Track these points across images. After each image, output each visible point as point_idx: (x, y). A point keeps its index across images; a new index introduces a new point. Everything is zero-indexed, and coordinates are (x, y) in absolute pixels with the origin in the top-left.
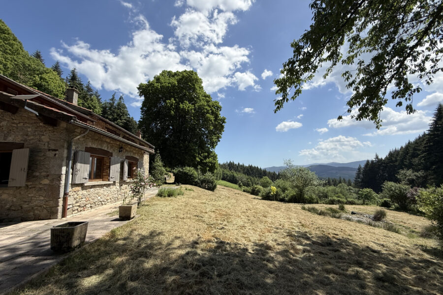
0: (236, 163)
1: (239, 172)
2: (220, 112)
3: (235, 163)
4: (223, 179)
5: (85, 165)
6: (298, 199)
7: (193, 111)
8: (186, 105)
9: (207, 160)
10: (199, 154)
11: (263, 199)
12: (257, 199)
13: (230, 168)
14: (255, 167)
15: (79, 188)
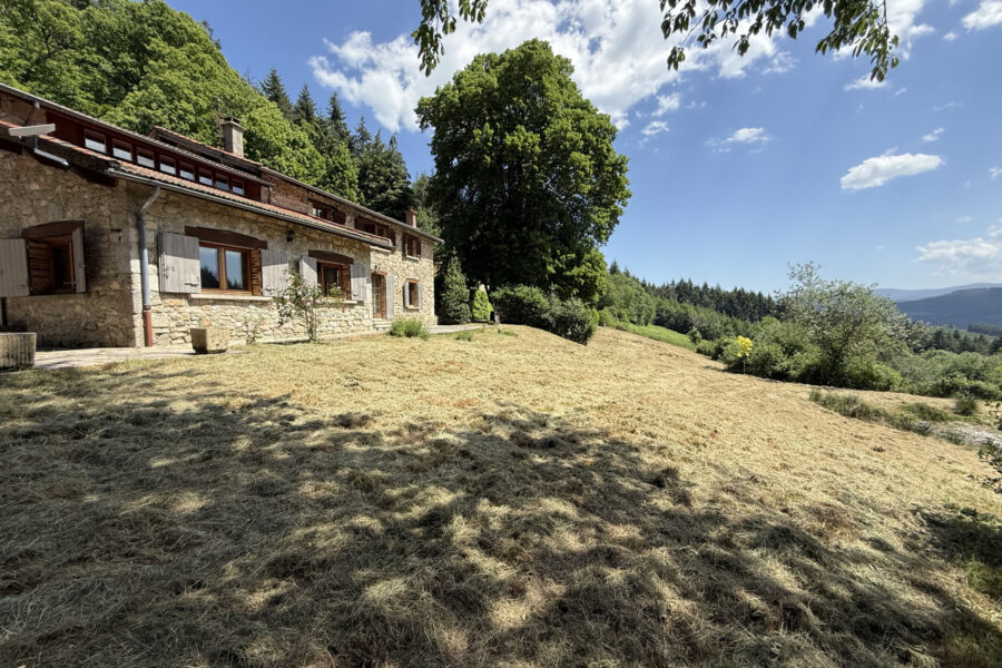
0: (698, 283)
1: (706, 305)
2: (613, 145)
3: (695, 284)
4: (659, 322)
5: (188, 260)
6: (827, 374)
7: (537, 149)
8: (522, 138)
9: (575, 271)
10: (555, 256)
11: (728, 370)
12: (715, 369)
13: (680, 296)
14: (753, 294)
15: (184, 302)
